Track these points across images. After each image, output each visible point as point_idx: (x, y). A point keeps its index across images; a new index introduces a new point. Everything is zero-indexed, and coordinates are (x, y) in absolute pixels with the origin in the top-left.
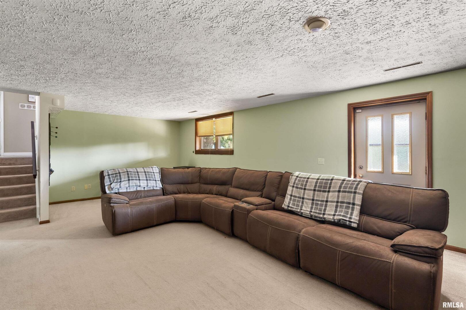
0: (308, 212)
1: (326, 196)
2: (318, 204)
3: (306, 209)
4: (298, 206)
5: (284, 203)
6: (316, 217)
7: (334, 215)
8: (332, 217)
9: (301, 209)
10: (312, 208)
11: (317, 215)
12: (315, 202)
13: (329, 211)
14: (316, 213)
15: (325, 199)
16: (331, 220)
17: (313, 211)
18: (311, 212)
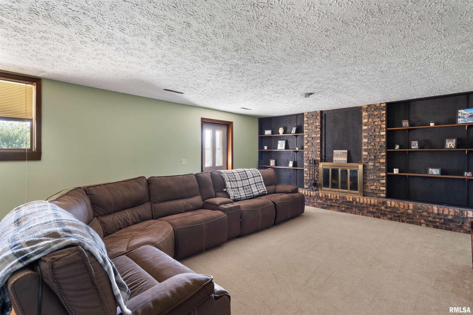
0: (245, 196)
1: (248, 182)
2: (246, 188)
3: (243, 194)
4: (238, 194)
5: (230, 195)
6: (249, 197)
7: (258, 191)
8: (258, 193)
9: (240, 196)
10: (245, 192)
11: (249, 195)
12: (244, 188)
13: (254, 190)
14: (248, 194)
15: (249, 184)
16: (258, 194)
17: (246, 193)
18: (246, 194)
